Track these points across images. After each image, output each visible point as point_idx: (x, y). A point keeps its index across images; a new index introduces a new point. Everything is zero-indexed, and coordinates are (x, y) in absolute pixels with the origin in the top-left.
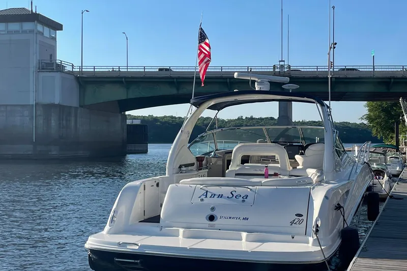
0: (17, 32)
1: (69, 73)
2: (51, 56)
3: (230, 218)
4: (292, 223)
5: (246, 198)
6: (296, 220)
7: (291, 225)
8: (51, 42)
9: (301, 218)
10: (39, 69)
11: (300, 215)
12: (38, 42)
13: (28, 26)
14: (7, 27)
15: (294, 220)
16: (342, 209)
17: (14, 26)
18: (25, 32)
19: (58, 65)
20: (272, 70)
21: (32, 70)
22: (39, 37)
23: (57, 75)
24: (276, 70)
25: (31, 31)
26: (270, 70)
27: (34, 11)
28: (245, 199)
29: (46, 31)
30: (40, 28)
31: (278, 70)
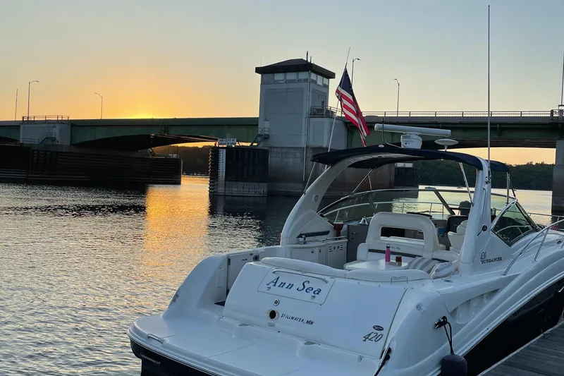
0: (293, 81)
1: (338, 118)
2: (323, 102)
3: (292, 318)
4: (366, 338)
5: (318, 293)
6: (373, 335)
7: (365, 341)
8: (324, 90)
9: (379, 332)
10: (311, 114)
11: (380, 328)
12: (311, 89)
13: (303, 75)
14: (285, 77)
15: (370, 335)
16: (447, 326)
17: (291, 76)
18: (300, 81)
19: (328, 111)
20: (549, 115)
21: (304, 116)
22: (312, 85)
23: (326, 121)
24: (555, 115)
25: (306, 80)
26: (547, 115)
27: (309, 61)
28: (316, 295)
29: (320, 80)
30: (313, 76)
31: (557, 115)
